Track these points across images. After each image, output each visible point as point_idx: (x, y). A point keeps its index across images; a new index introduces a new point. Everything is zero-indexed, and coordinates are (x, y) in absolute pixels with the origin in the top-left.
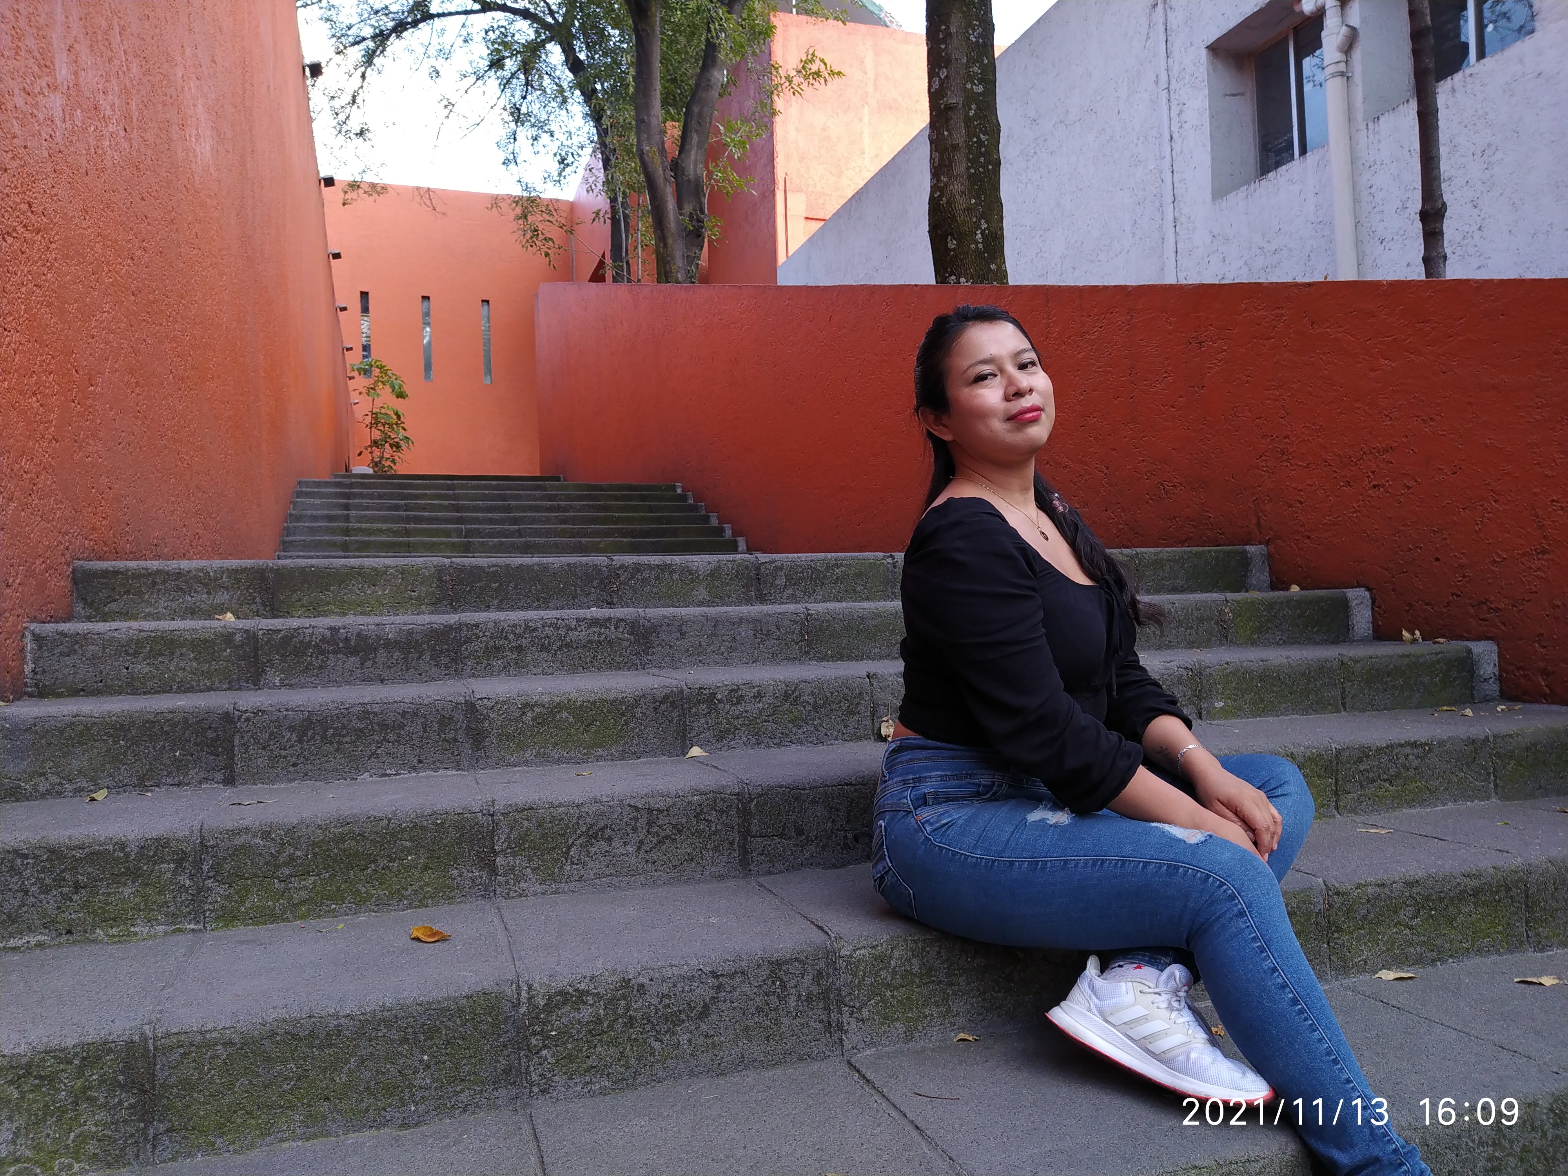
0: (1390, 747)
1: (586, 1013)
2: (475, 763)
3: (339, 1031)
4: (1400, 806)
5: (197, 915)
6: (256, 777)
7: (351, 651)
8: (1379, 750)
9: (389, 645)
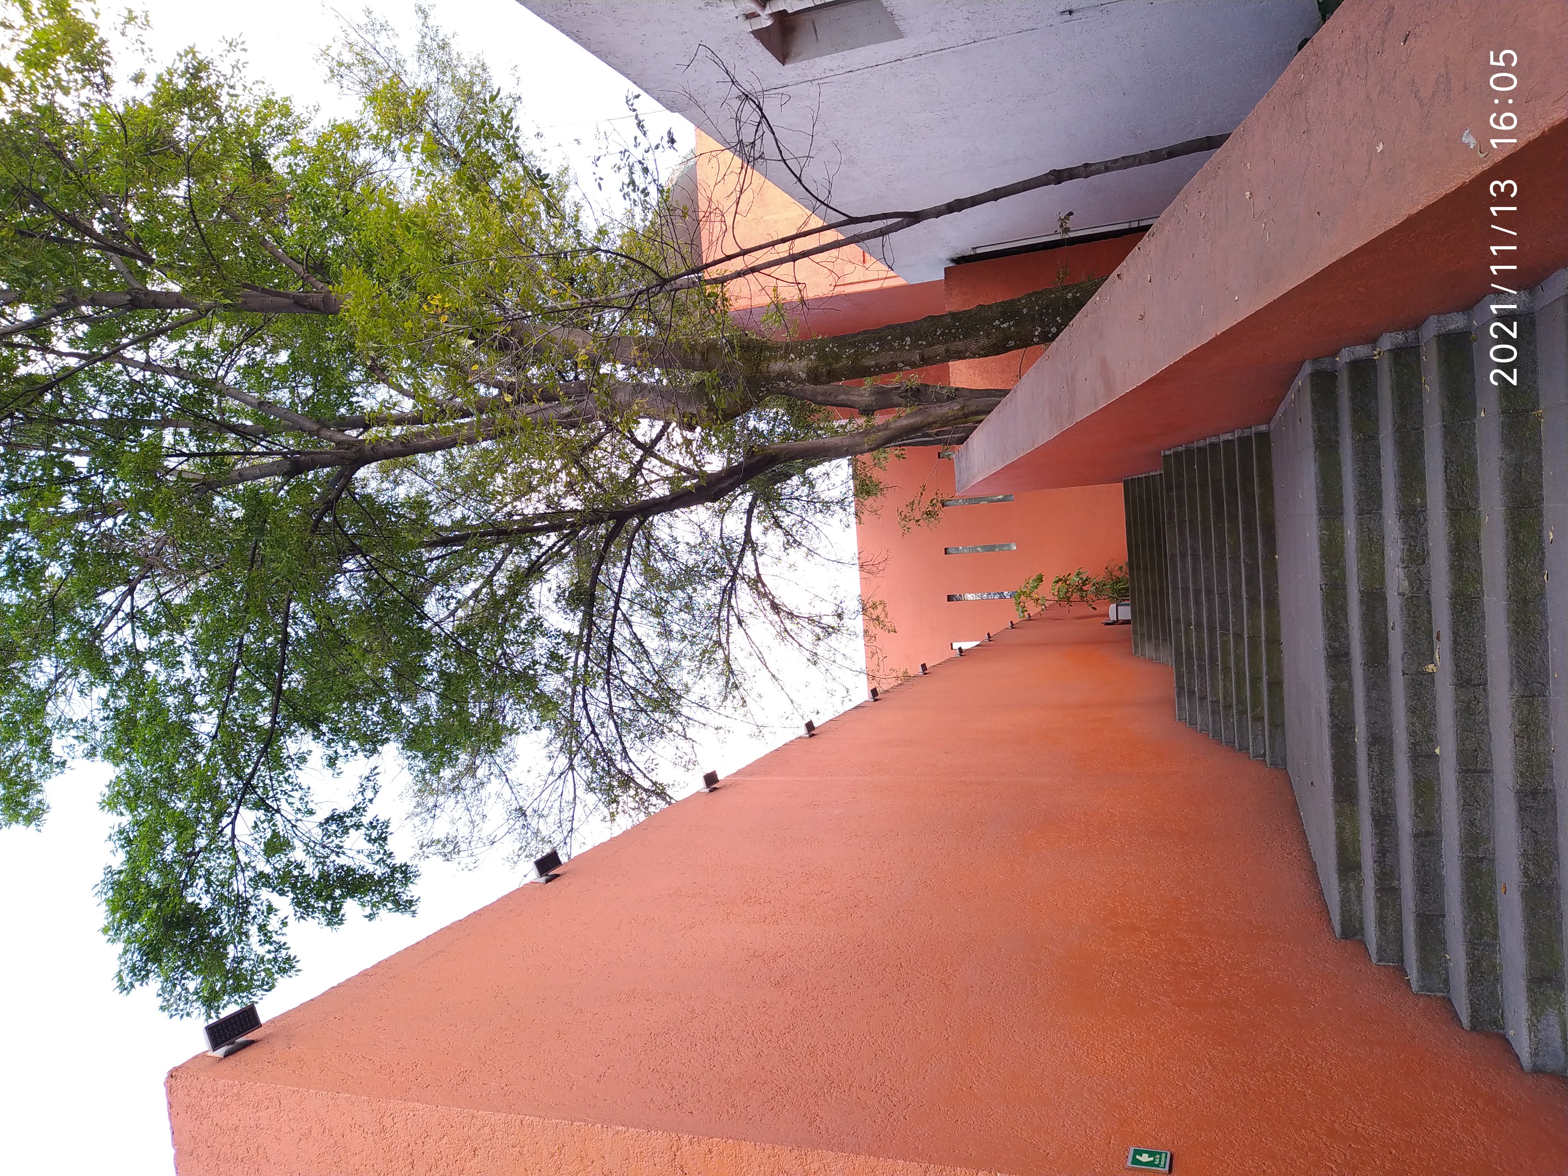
0: (1447, 481)
1: (1532, 867)
2: (1440, 835)
3: (1530, 933)
4: (1476, 475)
5: (1494, 946)
6: (1442, 908)
7: (1384, 856)
8: (1448, 487)
9: (1381, 841)
